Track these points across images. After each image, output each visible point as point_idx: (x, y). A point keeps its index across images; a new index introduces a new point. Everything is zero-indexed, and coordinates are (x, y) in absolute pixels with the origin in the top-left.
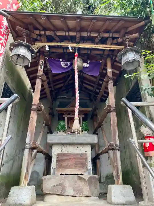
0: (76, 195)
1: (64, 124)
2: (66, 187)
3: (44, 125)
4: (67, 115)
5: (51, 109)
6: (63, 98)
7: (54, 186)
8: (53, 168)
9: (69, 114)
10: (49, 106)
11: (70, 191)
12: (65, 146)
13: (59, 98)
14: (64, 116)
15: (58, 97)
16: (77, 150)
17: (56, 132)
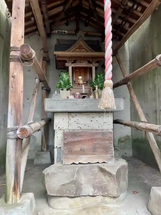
0: (98, 194)
1: (68, 78)
2: (82, 184)
3: (37, 80)
4: (72, 63)
5: (45, 52)
6: (62, 34)
7: (64, 185)
8: (57, 147)
9: (74, 62)
10: (42, 47)
11: (88, 190)
12: (73, 114)
13: (55, 34)
14: (67, 65)
15: (54, 32)
16: (91, 121)
17: (57, 93)
